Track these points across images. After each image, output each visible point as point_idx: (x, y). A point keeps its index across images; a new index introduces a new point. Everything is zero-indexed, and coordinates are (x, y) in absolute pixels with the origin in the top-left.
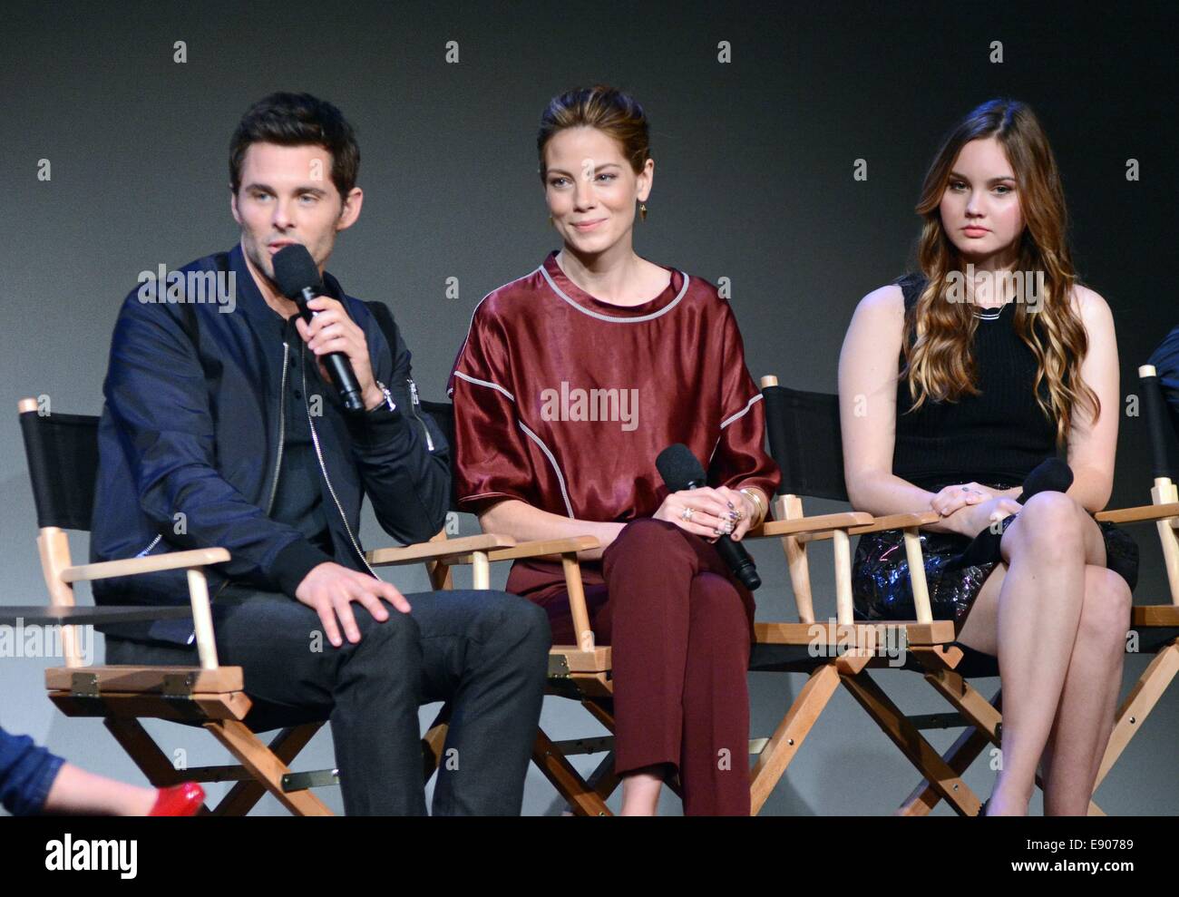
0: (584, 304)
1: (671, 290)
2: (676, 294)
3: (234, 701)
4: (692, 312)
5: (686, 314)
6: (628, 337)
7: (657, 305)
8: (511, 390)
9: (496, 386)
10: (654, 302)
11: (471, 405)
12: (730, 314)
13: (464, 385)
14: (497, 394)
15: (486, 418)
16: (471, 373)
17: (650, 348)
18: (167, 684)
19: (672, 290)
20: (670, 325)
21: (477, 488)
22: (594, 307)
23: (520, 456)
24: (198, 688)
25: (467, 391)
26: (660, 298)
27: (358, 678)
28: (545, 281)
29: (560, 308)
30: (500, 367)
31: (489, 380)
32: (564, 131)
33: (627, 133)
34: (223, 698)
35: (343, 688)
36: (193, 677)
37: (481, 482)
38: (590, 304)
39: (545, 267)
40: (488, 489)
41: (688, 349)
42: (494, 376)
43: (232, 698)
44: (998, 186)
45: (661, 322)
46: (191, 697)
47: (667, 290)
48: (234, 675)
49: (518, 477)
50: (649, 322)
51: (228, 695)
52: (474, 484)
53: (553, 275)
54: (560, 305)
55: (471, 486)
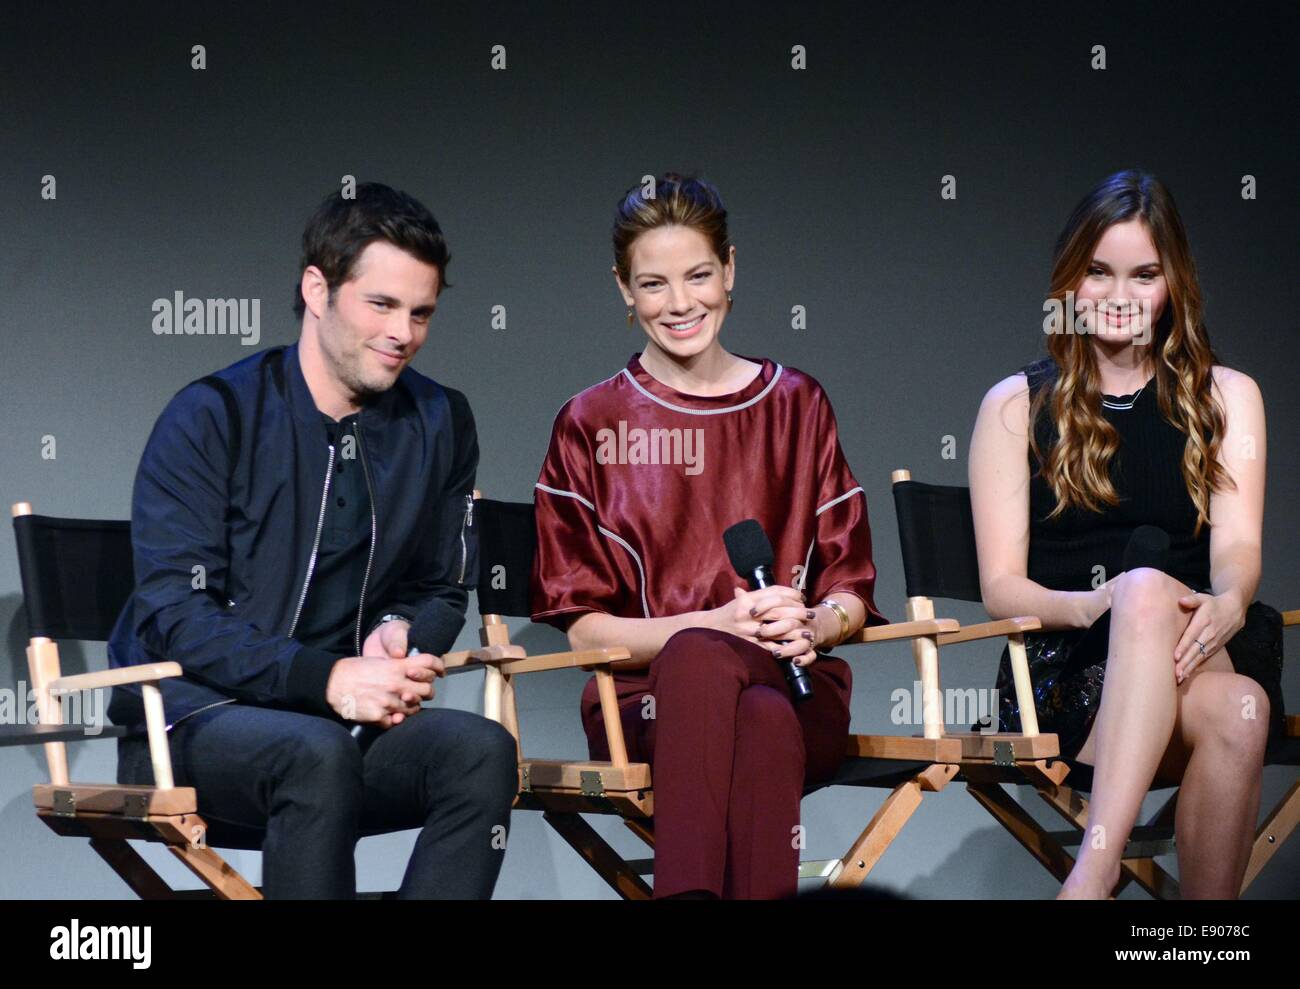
0: (668, 399)
1: (760, 381)
2: (766, 384)
3: (186, 824)
4: (782, 400)
5: (777, 403)
6: (717, 428)
7: (746, 395)
8: (592, 500)
9: (574, 495)
10: (743, 392)
11: (553, 517)
12: (823, 395)
13: (546, 496)
14: (576, 503)
15: (569, 530)
16: (552, 484)
17: (740, 437)
18: (127, 804)
19: (762, 380)
20: (761, 416)
21: (557, 601)
22: (681, 400)
23: (603, 565)
24: (152, 810)
25: (547, 502)
26: (749, 388)
27: (287, 803)
28: (628, 381)
29: (643, 406)
30: (582, 476)
31: (568, 490)
32: (653, 232)
33: (712, 227)
34: (174, 821)
35: (276, 811)
36: (149, 796)
37: (560, 595)
38: (675, 399)
39: (629, 369)
40: (569, 603)
41: (780, 437)
42: (572, 484)
43: (183, 821)
44: (1142, 273)
45: (751, 411)
46: (145, 819)
47: (757, 379)
48: (188, 795)
49: (601, 589)
50: (739, 412)
51: (180, 817)
52: (553, 598)
53: (635, 374)
54: (642, 403)
55: (550, 601)
